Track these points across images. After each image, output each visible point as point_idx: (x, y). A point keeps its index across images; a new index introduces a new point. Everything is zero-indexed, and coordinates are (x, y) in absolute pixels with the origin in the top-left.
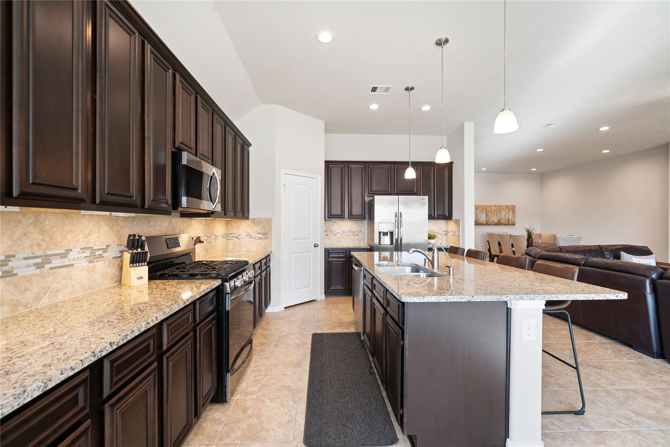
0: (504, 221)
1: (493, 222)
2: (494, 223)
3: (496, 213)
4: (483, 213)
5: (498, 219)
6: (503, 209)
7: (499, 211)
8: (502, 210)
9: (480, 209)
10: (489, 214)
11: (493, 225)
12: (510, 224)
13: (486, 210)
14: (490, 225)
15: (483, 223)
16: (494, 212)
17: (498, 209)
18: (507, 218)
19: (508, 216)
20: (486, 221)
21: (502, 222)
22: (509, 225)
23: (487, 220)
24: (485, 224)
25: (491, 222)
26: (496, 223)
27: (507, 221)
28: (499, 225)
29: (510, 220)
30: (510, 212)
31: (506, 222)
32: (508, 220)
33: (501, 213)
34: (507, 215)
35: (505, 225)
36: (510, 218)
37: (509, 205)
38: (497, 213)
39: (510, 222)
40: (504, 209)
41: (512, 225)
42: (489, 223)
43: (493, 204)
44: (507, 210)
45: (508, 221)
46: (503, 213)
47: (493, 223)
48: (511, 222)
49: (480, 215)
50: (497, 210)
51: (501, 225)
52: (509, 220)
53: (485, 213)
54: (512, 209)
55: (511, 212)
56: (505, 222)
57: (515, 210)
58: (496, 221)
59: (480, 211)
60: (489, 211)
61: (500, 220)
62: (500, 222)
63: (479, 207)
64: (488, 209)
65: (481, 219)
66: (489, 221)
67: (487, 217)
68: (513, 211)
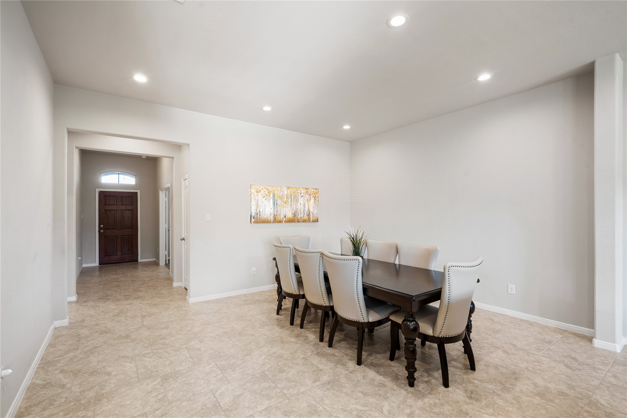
0: (302, 215)
1: (285, 217)
2: (287, 218)
3: (290, 200)
4: (269, 200)
5: (293, 212)
6: (301, 194)
7: (294, 198)
8: (299, 195)
10: (279, 202)
12: (311, 220)
13: (274, 196)
14: (280, 222)
15: (267, 218)
16: (287, 198)
17: (293, 193)
18: (307, 209)
19: (309, 206)
20: (274, 215)
21: (300, 217)
22: (310, 222)
23: (275, 213)
24: (272, 220)
25: (282, 217)
26: (290, 218)
27: (307, 214)
29: (311, 214)
30: (310, 199)
31: (306, 217)
32: (308, 214)
33: (297, 201)
34: (307, 205)
35: (304, 221)
36: (311, 210)
37: (310, 187)
38: (291, 201)
39: (311, 216)
40: (302, 194)
41: (313, 221)
42: (279, 219)
44: (307, 196)
46: (301, 200)
47: (284, 219)
48: (313, 216)
49: (264, 204)
50: (291, 196)
51: (298, 221)
52: (309, 214)
53: (271, 201)
54: (316, 194)
55: (312, 200)
56: (304, 216)
57: (318, 197)
58: (290, 215)
59: (261, 197)
60: (279, 197)
61: (296, 213)
62: (296, 217)
63: (260, 189)
64: (276, 194)
65: (264, 212)
66: (279, 215)
67: (275, 207)
68: (315, 197)
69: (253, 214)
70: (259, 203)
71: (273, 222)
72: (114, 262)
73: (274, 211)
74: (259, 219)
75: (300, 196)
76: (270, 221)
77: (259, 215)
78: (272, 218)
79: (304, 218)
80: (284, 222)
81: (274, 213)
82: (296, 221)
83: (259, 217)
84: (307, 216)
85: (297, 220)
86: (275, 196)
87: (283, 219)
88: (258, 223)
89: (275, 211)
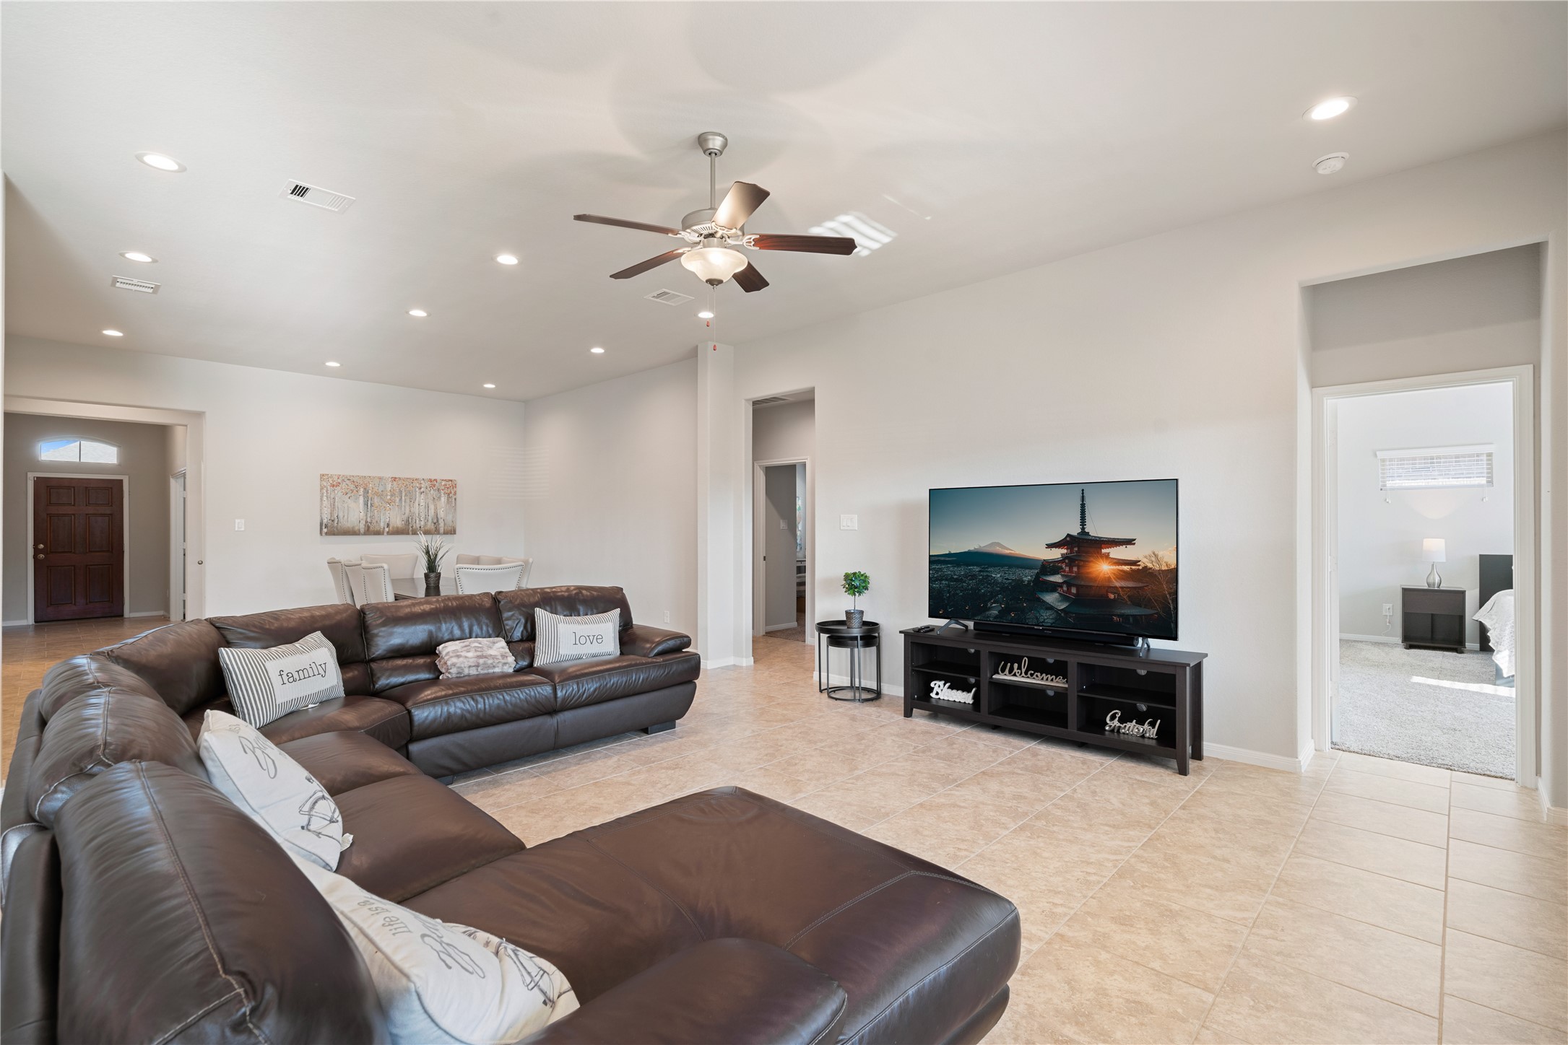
0: (422, 523)
1: (388, 525)
2: (393, 528)
3: (398, 500)
4: (356, 500)
5: (405, 517)
6: (420, 488)
7: (406, 495)
8: (416, 491)
9: (344, 485)
10: (376, 500)
11: (388, 533)
12: (442, 531)
13: (366, 491)
14: (378, 533)
15: (353, 527)
16: (392, 496)
17: (406, 488)
18: (433, 514)
19: (436, 509)
20: (366, 522)
21: (418, 526)
22: (439, 533)
23: (369, 520)
24: (362, 531)
25: (382, 525)
26: (398, 528)
27: (433, 522)
28: (408, 534)
29: (441, 522)
30: (440, 498)
31: (430, 526)
32: (435, 521)
33: (412, 500)
34: (432, 507)
35: (427, 533)
36: (441, 514)
37: (439, 477)
38: (401, 500)
39: (442, 525)
40: (422, 490)
41: (446, 533)
42: (377, 528)
43: (388, 474)
44: (432, 491)
45: (436, 523)
46: (421, 499)
47: (387, 530)
48: (445, 524)
49: (346, 505)
50: (401, 492)
51: (415, 533)
52: (438, 521)
53: (361, 499)
54: (450, 489)
55: (444, 499)
56: (426, 524)
57: (455, 494)
58: (398, 522)
59: (340, 494)
60: (376, 494)
61: (410, 520)
62: (411, 525)
63: (339, 481)
64: (371, 488)
65: (346, 517)
66: (377, 522)
67: (369, 510)
68: (449, 494)
69: (325, 521)
70: (336, 504)
71: (365, 534)
72: (70, 618)
73: (366, 515)
74: (337, 529)
75: (417, 493)
76: (358, 532)
77: (336, 522)
78: (362, 527)
79: (426, 528)
80: (385, 534)
81: (367, 518)
82: (411, 533)
83: (336, 525)
84: (433, 524)
85: (412, 531)
86: (368, 492)
87: (384, 528)
88: (334, 534)
89: (369, 515)
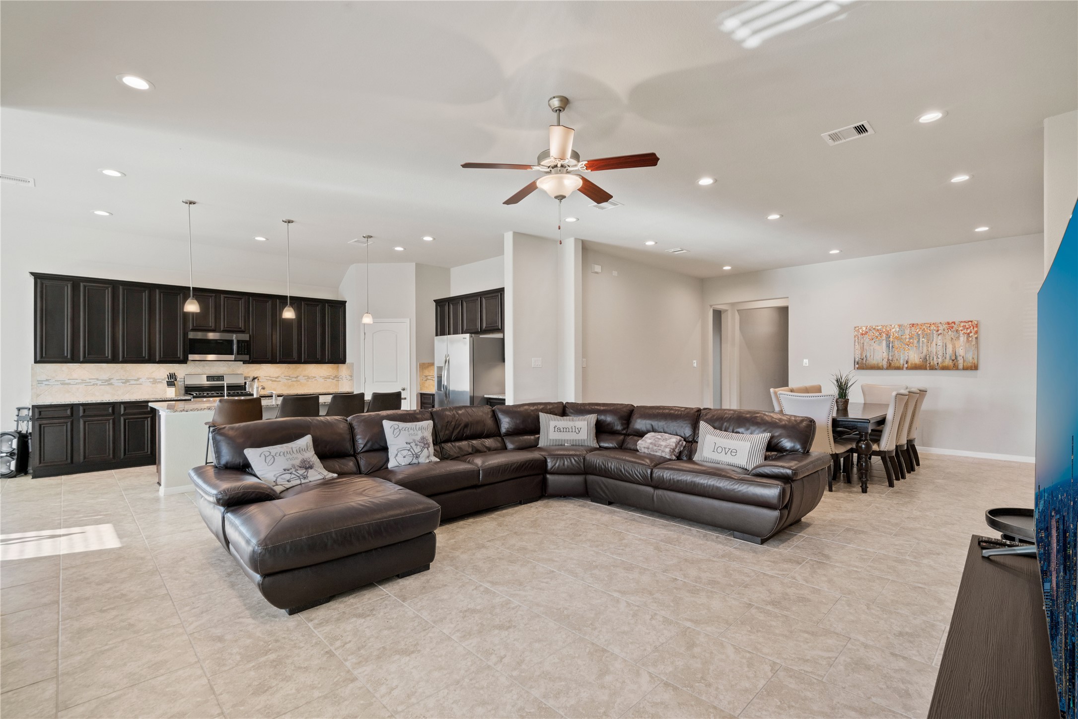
0: (940, 360)
1: (907, 362)
2: (912, 364)
3: (915, 341)
4: (880, 343)
5: (923, 356)
6: (938, 331)
7: (924, 337)
8: (933, 333)
9: (871, 333)
10: (897, 344)
11: (907, 368)
12: (961, 366)
13: (888, 336)
14: (898, 368)
15: (878, 364)
16: (910, 338)
17: (925, 331)
18: (951, 352)
19: (954, 347)
20: (888, 360)
21: (936, 363)
22: (957, 369)
23: (890, 358)
24: (885, 366)
25: (902, 362)
26: (916, 364)
27: (950, 358)
28: (925, 369)
29: (960, 358)
30: (958, 338)
31: (948, 362)
32: (953, 358)
33: (930, 341)
34: (950, 346)
35: (945, 368)
36: (961, 352)
37: (957, 320)
38: (918, 341)
39: (961, 361)
40: (939, 332)
41: (966, 369)
42: (897, 365)
43: (906, 322)
44: (950, 332)
45: (955, 359)
46: (938, 340)
47: (906, 366)
48: (964, 361)
49: (872, 348)
50: (919, 335)
51: (932, 368)
52: (956, 358)
53: (884, 343)
54: (972, 329)
55: (963, 339)
56: (943, 361)
57: (977, 332)
58: (916, 360)
59: (867, 340)
60: (897, 338)
61: (928, 358)
62: (928, 362)
63: (867, 330)
64: (892, 334)
65: (872, 357)
66: (897, 360)
67: (890, 351)
68: (969, 334)
69: (857, 360)
70: (865, 347)
71: (887, 369)
73: (888, 355)
74: (865, 365)
75: (935, 335)
76: (881, 367)
77: (865, 360)
78: (885, 363)
79: (944, 364)
80: (905, 369)
81: (889, 357)
82: (928, 368)
83: (864, 362)
84: (951, 361)
85: (930, 366)
86: (889, 337)
87: (903, 365)
88: (863, 369)
89: (890, 355)
